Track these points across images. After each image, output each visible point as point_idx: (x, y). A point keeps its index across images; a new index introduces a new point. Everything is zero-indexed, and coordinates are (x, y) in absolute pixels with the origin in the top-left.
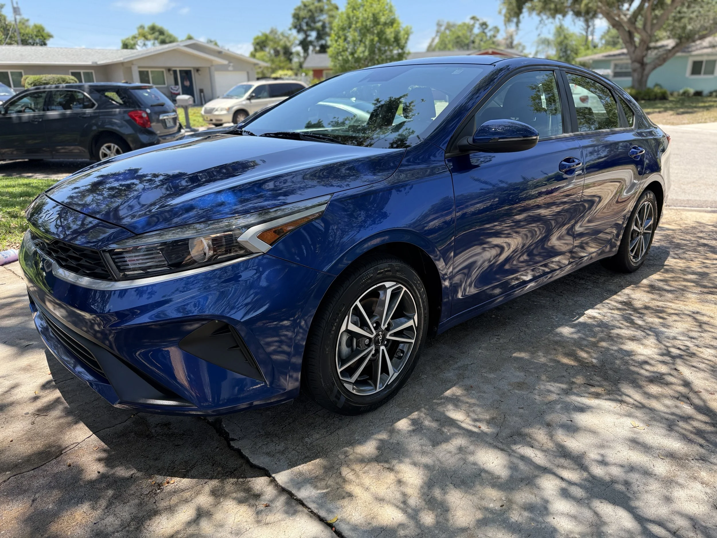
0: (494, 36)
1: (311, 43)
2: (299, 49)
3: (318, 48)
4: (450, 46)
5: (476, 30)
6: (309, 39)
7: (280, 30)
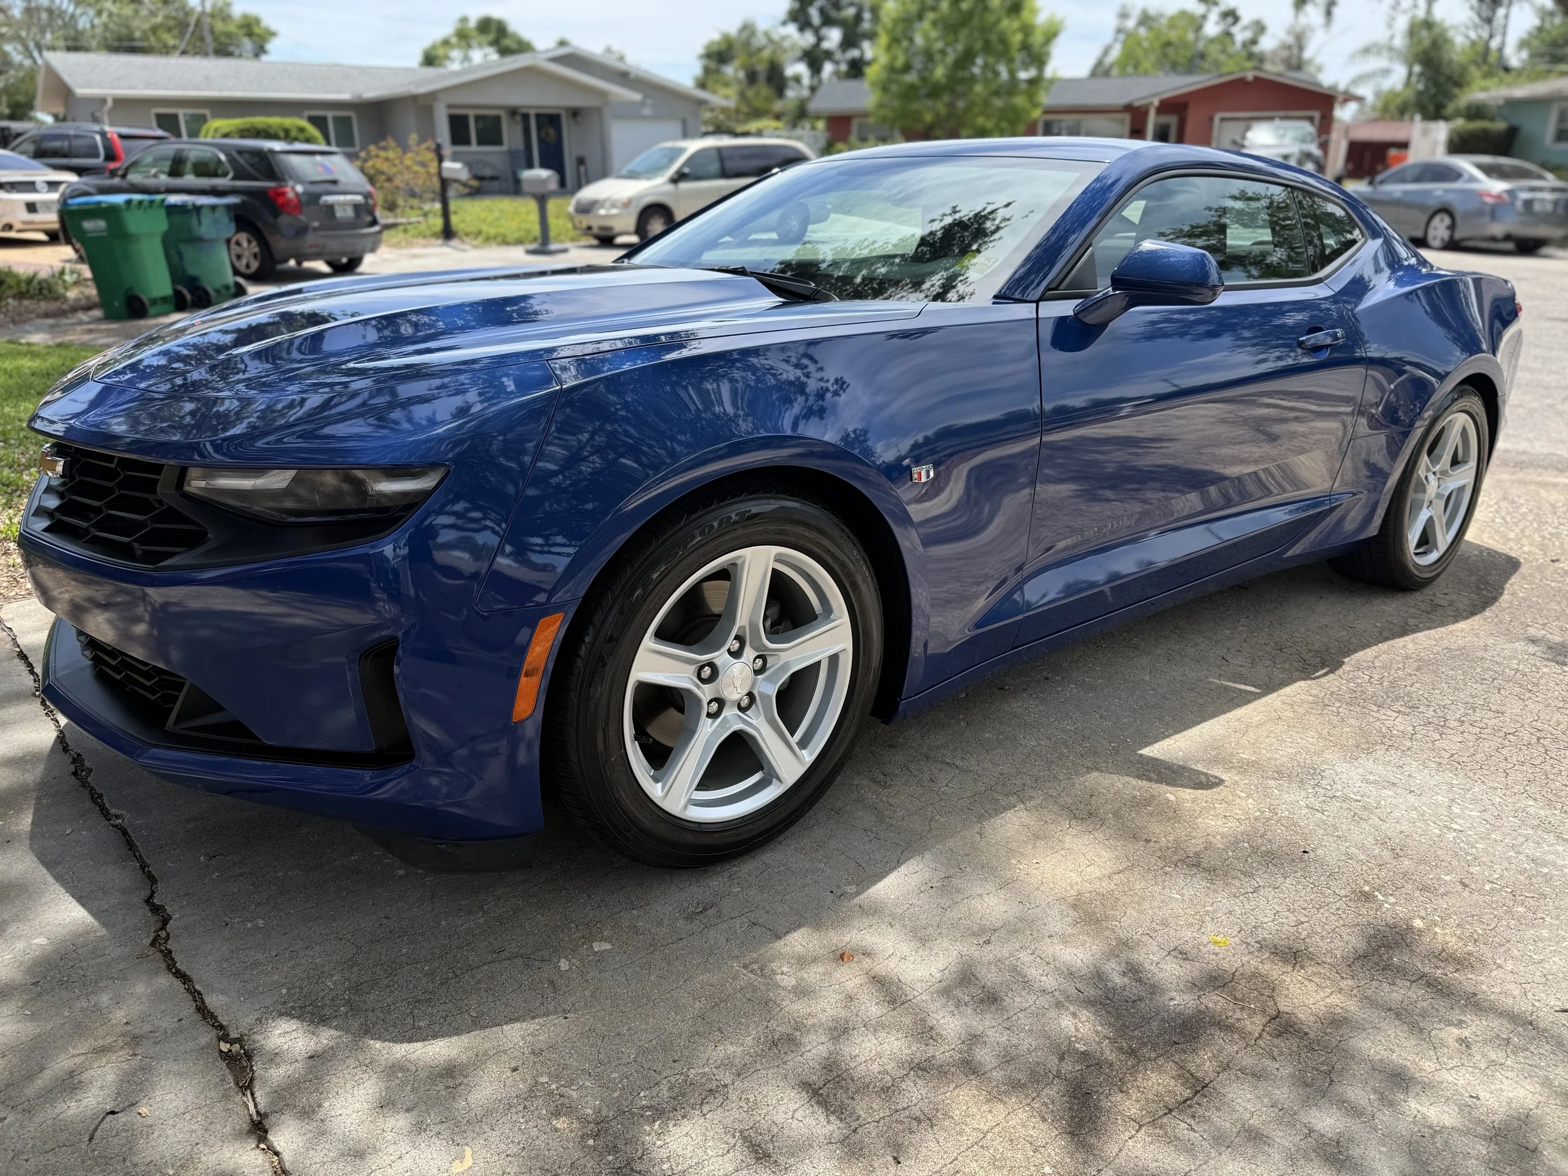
0: (1254, 42)
1: (828, 55)
2: (800, 69)
3: (844, 67)
4: (1147, 64)
5: (1212, 28)
6: (826, 45)
7: (762, 26)
